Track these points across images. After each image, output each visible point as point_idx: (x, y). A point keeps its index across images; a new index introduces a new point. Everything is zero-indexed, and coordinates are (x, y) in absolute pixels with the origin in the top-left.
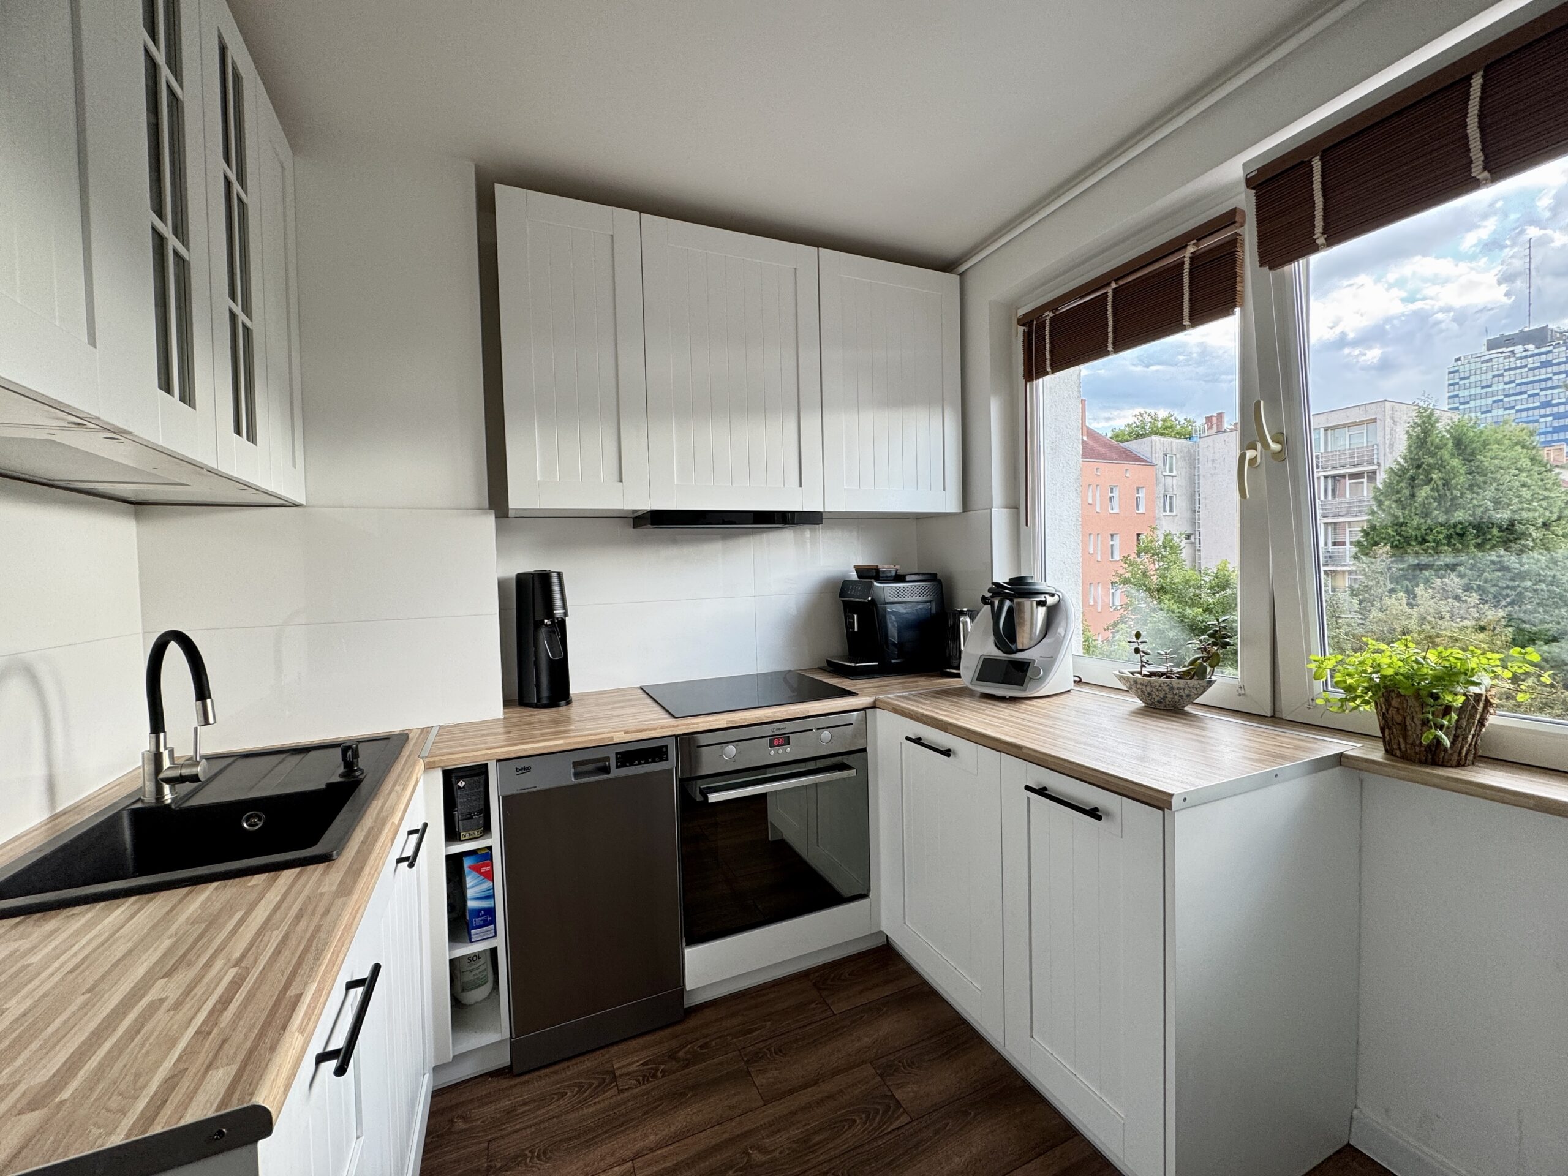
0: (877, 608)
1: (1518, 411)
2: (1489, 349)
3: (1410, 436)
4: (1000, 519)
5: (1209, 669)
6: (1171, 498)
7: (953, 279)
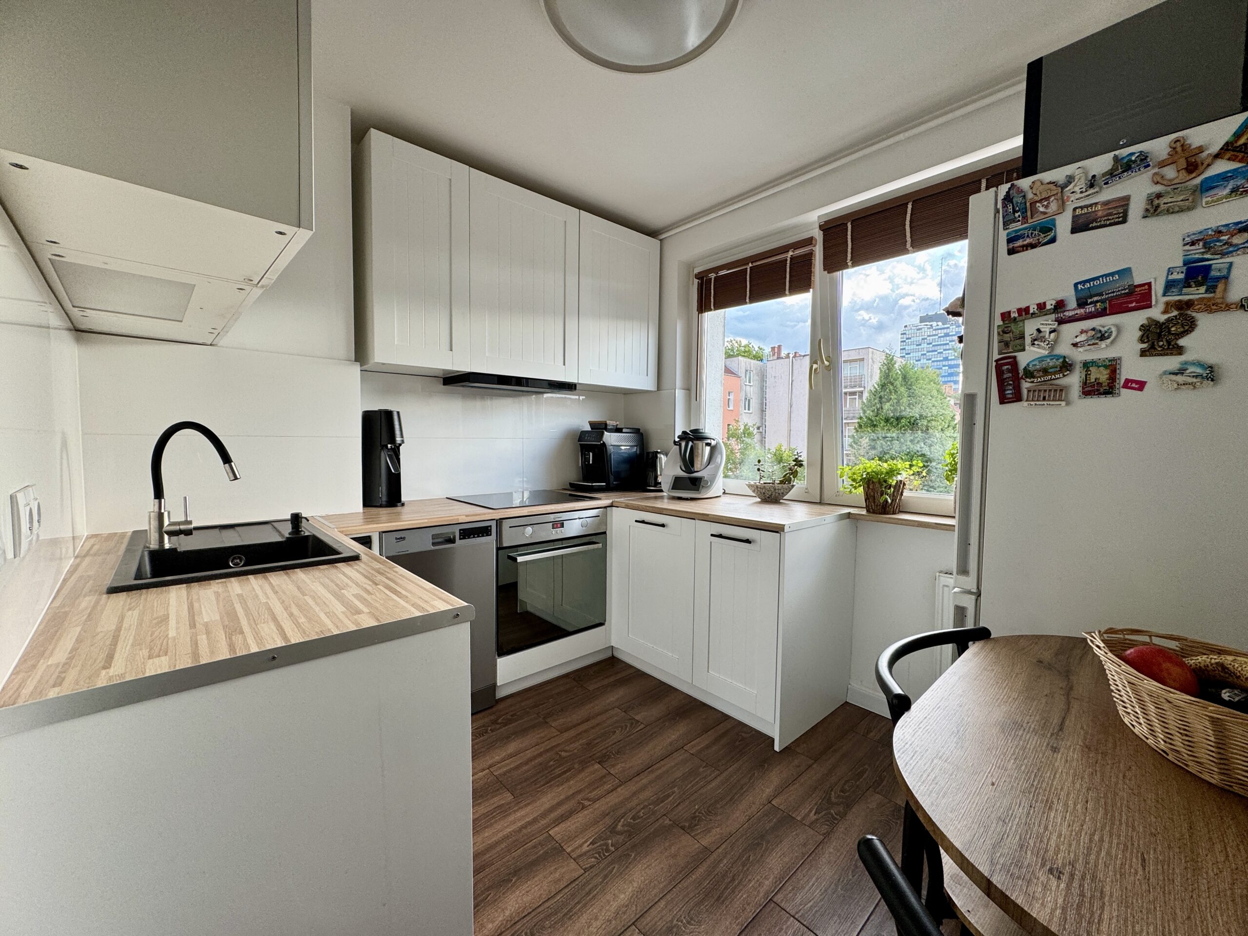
0: (606, 448)
1: (933, 361)
2: (921, 322)
3: (881, 371)
4: (679, 394)
5: (793, 479)
6: (749, 400)
7: (655, 242)
